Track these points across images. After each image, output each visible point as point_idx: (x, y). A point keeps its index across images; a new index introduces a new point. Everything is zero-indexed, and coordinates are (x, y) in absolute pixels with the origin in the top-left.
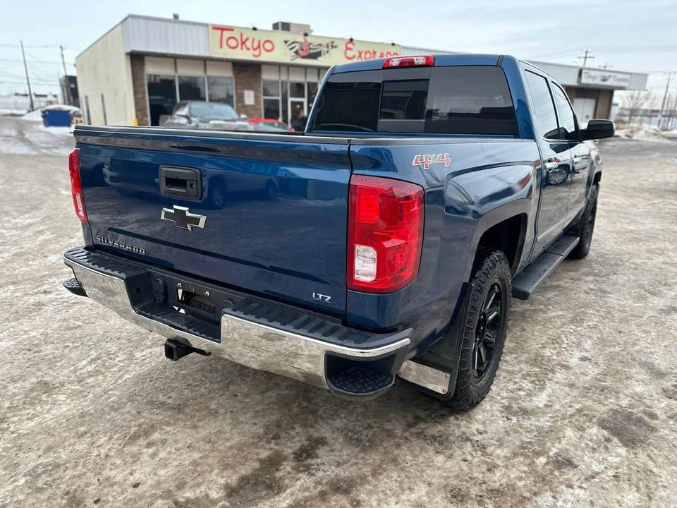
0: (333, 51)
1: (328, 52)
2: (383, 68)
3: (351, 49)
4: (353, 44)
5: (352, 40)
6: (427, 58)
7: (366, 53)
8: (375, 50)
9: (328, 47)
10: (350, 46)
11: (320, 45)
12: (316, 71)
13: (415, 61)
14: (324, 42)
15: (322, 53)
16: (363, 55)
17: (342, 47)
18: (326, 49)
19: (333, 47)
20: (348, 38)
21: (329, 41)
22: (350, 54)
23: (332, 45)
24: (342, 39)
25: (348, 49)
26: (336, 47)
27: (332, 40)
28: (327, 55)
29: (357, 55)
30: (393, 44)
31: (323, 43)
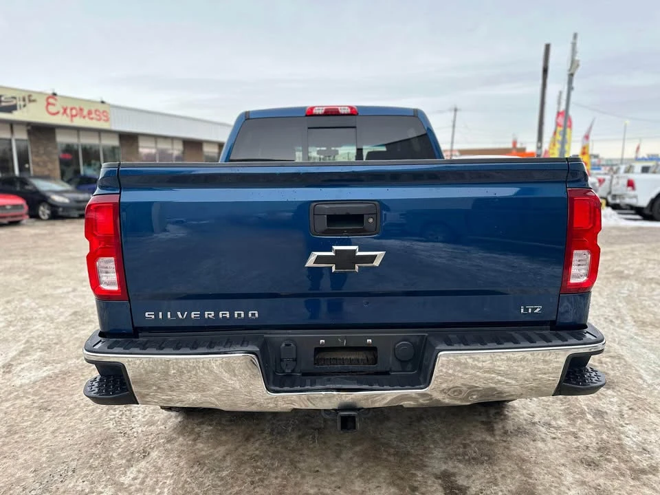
0: (31, 106)
1: (24, 106)
2: (306, 116)
3: (53, 105)
4: (56, 100)
5: (55, 94)
6: (351, 108)
7: (72, 109)
8: (82, 107)
9: (24, 100)
10: (51, 101)
11: (15, 98)
12: (8, 126)
13: (340, 111)
14: (21, 95)
15: (18, 107)
16: (68, 111)
17: (42, 102)
18: (22, 103)
19: (30, 101)
20: (50, 92)
21: (26, 95)
22: (52, 109)
23: (29, 98)
24: (40, 93)
25: (49, 104)
26: (34, 101)
27: (30, 93)
28: (25, 109)
29: (62, 111)
30: (103, 102)
31: (17, 96)
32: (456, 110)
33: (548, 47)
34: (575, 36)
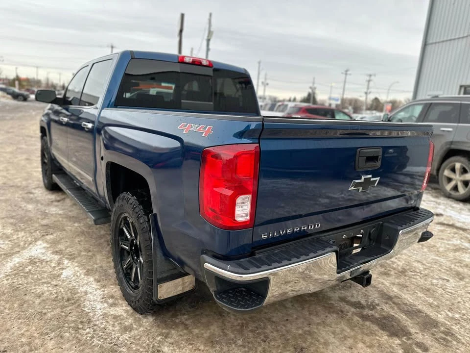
2: (179, 62)
13: (202, 62)
32: (112, 47)
33: (183, 16)
34: (211, 15)
